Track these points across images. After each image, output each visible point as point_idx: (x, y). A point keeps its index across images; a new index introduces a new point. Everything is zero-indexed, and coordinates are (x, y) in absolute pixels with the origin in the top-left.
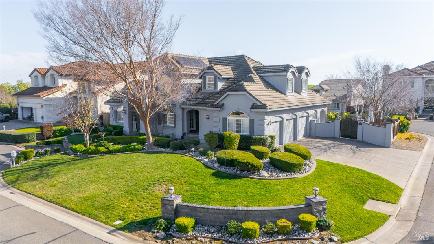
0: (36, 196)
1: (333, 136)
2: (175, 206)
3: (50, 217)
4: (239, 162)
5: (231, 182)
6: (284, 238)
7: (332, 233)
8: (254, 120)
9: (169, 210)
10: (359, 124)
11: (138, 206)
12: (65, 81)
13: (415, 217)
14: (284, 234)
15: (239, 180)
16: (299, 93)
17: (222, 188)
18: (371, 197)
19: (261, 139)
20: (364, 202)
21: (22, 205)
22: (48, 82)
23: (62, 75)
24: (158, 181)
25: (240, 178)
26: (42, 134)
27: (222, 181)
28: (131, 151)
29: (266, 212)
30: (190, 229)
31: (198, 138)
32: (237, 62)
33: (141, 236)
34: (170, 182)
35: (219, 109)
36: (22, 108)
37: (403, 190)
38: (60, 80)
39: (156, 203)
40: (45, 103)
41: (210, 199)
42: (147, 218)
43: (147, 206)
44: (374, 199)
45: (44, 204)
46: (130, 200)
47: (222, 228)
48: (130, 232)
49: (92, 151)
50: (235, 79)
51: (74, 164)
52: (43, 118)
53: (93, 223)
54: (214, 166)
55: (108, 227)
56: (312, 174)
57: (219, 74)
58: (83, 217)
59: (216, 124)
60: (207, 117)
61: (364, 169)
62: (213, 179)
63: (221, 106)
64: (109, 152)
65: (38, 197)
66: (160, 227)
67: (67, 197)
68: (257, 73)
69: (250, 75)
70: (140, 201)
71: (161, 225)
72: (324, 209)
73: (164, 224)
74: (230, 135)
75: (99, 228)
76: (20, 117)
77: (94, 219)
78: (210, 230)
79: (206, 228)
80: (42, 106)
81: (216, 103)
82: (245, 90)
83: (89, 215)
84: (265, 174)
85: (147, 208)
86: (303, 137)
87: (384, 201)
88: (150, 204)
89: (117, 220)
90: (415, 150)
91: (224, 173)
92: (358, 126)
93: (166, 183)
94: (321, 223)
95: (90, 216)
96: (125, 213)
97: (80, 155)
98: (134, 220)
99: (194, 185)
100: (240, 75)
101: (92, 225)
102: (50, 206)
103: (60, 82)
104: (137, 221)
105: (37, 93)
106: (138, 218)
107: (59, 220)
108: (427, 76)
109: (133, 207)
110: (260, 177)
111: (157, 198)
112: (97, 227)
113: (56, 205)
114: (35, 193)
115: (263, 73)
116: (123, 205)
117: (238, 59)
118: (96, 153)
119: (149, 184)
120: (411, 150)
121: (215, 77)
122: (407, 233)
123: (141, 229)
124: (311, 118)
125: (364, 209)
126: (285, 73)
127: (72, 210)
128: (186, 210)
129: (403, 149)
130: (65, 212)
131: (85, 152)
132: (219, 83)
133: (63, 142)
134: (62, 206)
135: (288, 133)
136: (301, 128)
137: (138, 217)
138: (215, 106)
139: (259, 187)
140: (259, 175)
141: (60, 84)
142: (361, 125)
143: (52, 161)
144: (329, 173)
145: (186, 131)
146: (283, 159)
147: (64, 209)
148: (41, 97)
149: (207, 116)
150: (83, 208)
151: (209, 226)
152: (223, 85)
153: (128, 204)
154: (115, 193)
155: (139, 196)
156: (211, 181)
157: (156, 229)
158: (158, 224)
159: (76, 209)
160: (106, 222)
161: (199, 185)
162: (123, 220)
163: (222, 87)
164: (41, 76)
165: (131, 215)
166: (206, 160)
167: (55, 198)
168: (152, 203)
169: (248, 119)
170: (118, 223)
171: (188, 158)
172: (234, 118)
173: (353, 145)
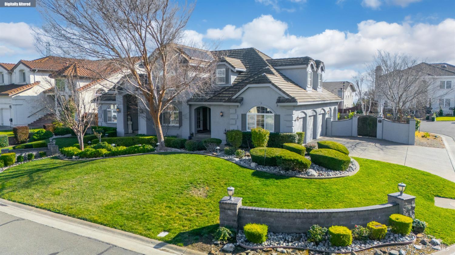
0: (37, 207)
1: (350, 135)
2: (237, 211)
3: (67, 232)
4: (285, 160)
5: (279, 182)
6: (380, 244)
7: (429, 235)
8: (280, 115)
9: (230, 216)
10: (379, 121)
11: (179, 213)
12: (38, 78)
14: (379, 240)
15: (288, 180)
16: (316, 89)
18: (434, 194)
20: (432, 200)
21: (23, 219)
22: (16, 79)
23: (34, 71)
24: (191, 183)
25: (288, 178)
26: (16, 137)
28: (140, 153)
29: (352, 214)
30: (264, 238)
32: (247, 55)
34: (206, 184)
35: (238, 104)
38: (32, 77)
39: (201, 209)
40: (14, 102)
41: (266, 202)
42: (198, 228)
43: (192, 213)
44: (440, 197)
45: (52, 216)
46: (166, 207)
47: (302, 236)
48: (186, 245)
49: (91, 154)
50: (248, 72)
51: (72, 168)
52: (11, 120)
53: (130, 237)
54: (250, 165)
55: (153, 240)
57: (232, 66)
58: (114, 230)
59: (233, 122)
60: (221, 114)
61: (408, 166)
62: (256, 180)
63: (240, 101)
64: (114, 154)
65: (41, 208)
66: (224, 237)
67: (81, 207)
68: (272, 66)
70: (180, 208)
71: (224, 235)
72: (413, 208)
73: (228, 233)
74: (259, 131)
75: (141, 242)
77: (129, 231)
78: (287, 238)
79: (281, 236)
80: (10, 106)
81: (234, 97)
82: (270, 82)
83: (121, 226)
84: (313, 172)
85: (192, 215)
89: (161, 232)
90: (438, 147)
91: (265, 172)
92: (378, 123)
93: (202, 185)
95: (123, 228)
96: (167, 222)
97: (76, 159)
98: (183, 230)
100: (254, 68)
101: (129, 239)
102: (62, 218)
103: (32, 78)
104: (187, 231)
106: (187, 228)
107: (83, 235)
109: (174, 216)
110: (308, 176)
111: (200, 203)
112: (139, 241)
113: (70, 217)
114: (36, 204)
115: (280, 66)
116: (161, 213)
117: (247, 51)
118: (97, 155)
119: (182, 187)
120: (434, 147)
121: (227, 71)
123: (197, 241)
124: (327, 116)
125: (437, 207)
126: (305, 66)
127: (95, 222)
128: (252, 216)
129: (427, 146)
130: (85, 224)
131: (82, 155)
132: (232, 76)
133: (48, 146)
134: (79, 218)
135: (310, 129)
136: (319, 126)
137: (186, 226)
138: (233, 101)
139: (314, 187)
140: (306, 174)
141: (32, 81)
142: (381, 122)
143: (41, 166)
144: (377, 170)
145: (193, 131)
147: (82, 221)
148: (9, 96)
149: (222, 112)
150: (109, 219)
151: (282, 233)
152: (236, 79)
153: (166, 211)
154: (144, 200)
155: (176, 202)
156: (257, 182)
157: (217, 239)
158: (219, 233)
159: (99, 221)
160: (148, 234)
161: (244, 187)
162: (168, 231)
163: (235, 81)
164: (7, 72)
165: (176, 225)
166: (237, 159)
167: (65, 209)
168: (197, 210)
169: (273, 114)
170: (163, 235)
171: (214, 158)
172: (256, 114)
173: (375, 143)
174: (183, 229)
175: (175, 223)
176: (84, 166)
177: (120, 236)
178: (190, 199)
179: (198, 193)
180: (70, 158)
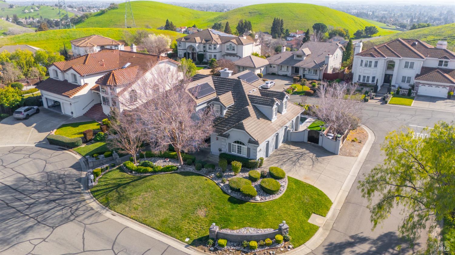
0: (130, 218)
1: (302, 141)
2: (216, 233)
5: (240, 206)
6: (268, 248)
7: (289, 244)
8: (250, 148)
9: (213, 234)
10: (321, 135)
11: (193, 227)
12: (87, 80)
13: (331, 227)
14: (268, 246)
15: (244, 205)
16: (281, 113)
17: (235, 211)
18: (314, 211)
19: (255, 162)
20: (309, 216)
21: (128, 227)
22: (69, 78)
23: (83, 76)
24: (198, 205)
25: (245, 203)
26: (86, 137)
27: (234, 206)
29: (260, 236)
30: (225, 245)
31: (210, 149)
32: (236, 87)
33: (202, 249)
34: (205, 207)
35: (227, 138)
36: (47, 99)
37: (332, 203)
38: (82, 80)
40: (73, 101)
42: (201, 237)
44: (315, 213)
45: (139, 225)
48: (196, 247)
50: (235, 106)
51: (137, 185)
52: (72, 113)
53: (175, 240)
54: (228, 191)
55: (184, 243)
56: (285, 194)
57: (225, 106)
58: (167, 235)
59: (224, 146)
61: (315, 186)
62: (229, 204)
63: (227, 136)
64: (155, 172)
65: (132, 219)
67: (150, 220)
68: (252, 103)
69: (246, 107)
70: (193, 223)
71: (211, 243)
72: (287, 231)
74: (236, 165)
75: (179, 243)
76: (45, 106)
77: (173, 237)
79: (232, 245)
80: (71, 104)
81: (224, 133)
82: (245, 130)
83: (170, 234)
84: (258, 198)
85: (199, 229)
86: (282, 143)
87: (320, 215)
88: (199, 226)
89: (186, 238)
90: (353, 156)
91: (235, 198)
93: (203, 207)
94: (285, 238)
95: (171, 235)
96: (188, 232)
99: (219, 209)
100: (239, 103)
105: (64, 92)
106: (196, 237)
107: (156, 239)
108: (388, 58)
109: (191, 229)
110: (255, 201)
113: (147, 226)
114: (129, 215)
115: (256, 103)
116: (185, 227)
117: (236, 83)
118: (146, 172)
119: (194, 208)
120: (351, 156)
121: (221, 107)
122: (324, 240)
123: (200, 244)
124: (288, 129)
125: (308, 222)
126: (271, 107)
127: (158, 230)
129: (346, 155)
130: (155, 231)
131: (138, 171)
132: (224, 111)
133: (113, 156)
134: (151, 227)
135: (272, 146)
136: (281, 138)
138: (223, 136)
139: (255, 210)
140: (255, 199)
141: (82, 84)
143: (119, 180)
144: (294, 192)
146: (268, 188)
147: (153, 229)
148: (70, 99)
149: (217, 138)
150: (164, 229)
151: (233, 242)
152: (227, 111)
153: (188, 226)
154: (178, 217)
155: (191, 219)
156: (229, 206)
157: (208, 244)
158: (209, 242)
159: (161, 230)
160: (182, 240)
161: (223, 210)
162: (189, 238)
163: (226, 113)
164: (60, 71)
165: (192, 234)
166: (222, 185)
167: (144, 221)
168: (201, 226)
169: (246, 147)
170: (187, 240)
171: (210, 182)
172: (237, 145)
173: (314, 153)
174: (195, 237)
175: (192, 233)
176: (141, 184)
177: (170, 240)
178: (198, 217)
179: (201, 213)
180: (131, 172)
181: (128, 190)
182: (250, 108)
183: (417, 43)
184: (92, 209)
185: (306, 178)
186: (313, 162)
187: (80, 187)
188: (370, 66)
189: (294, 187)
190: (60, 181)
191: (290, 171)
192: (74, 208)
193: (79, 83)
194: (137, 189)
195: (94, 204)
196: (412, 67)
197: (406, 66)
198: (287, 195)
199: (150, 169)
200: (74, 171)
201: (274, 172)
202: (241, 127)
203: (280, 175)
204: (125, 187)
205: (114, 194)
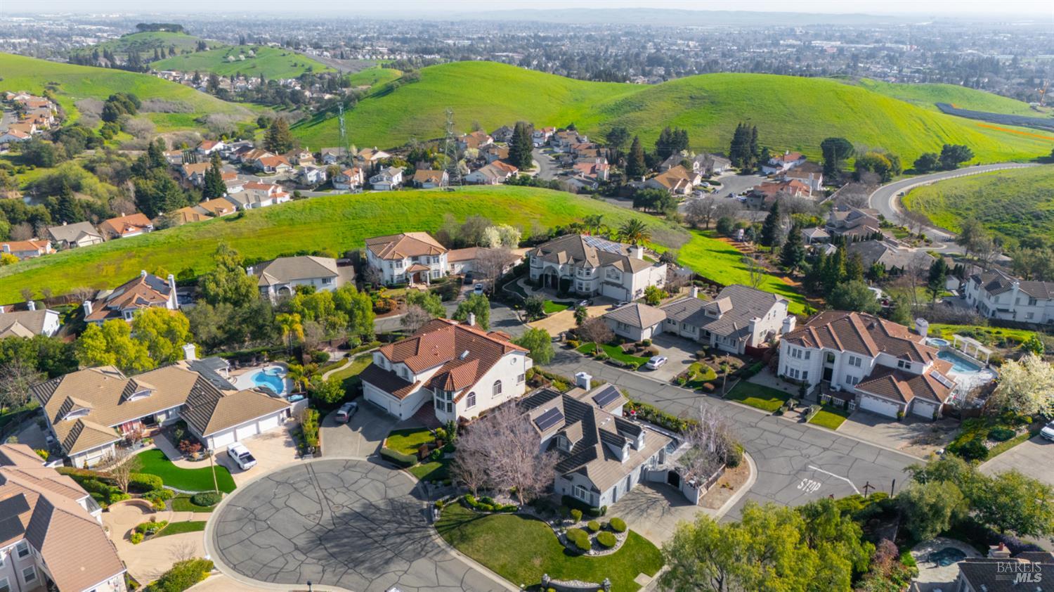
0: (473, 559)
1: (661, 483)
2: (547, 582)
5: (573, 559)
8: (592, 496)
11: (529, 575)
12: (419, 377)
15: (577, 558)
16: (635, 450)
17: (568, 563)
18: (643, 571)
19: (597, 511)
20: (636, 575)
21: (473, 568)
22: (399, 372)
24: (535, 554)
25: (578, 556)
27: (568, 558)
36: (369, 390)
38: (413, 376)
42: (534, 584)
44: (643, 573)
46: (524, 569)
50: (584, 442)
51: (478, 525)
52: (401, 415)
54: (564, 542)
56: (620, 550)
63: (571, 479)
64: (495, 511)
68: (601, 441)
69: (595, 447)
70: (529, 571)
72: (609, 587)
74: (577, 512)
76: (366, 397)
80: (400, 405)
81: (568, 475)
82: (588, 477)
83: (508, 579)
84: (592, 552)
86: (636, 485)
87: (647, 575)
88: (534, 574)
90: (714, 509)
91: (569, 550)
93: (539, 556)
96: (524, 579)
99: (553, 560)
104: (531, 585)
105: (394, 391)
108: (826, 348)
115: (606, 441)
118: (486, 509)
119: (530, 557)
120: (711, 508)
121: (568, 442)
124: (646, 467)
125: (633, 581)
126: (622, 446)
127: (498, 574)
129: (705, 506)
130: (495, 575)
131: (478, 508)
134: (492, 570)
135: (622, 490)
139: (586, 564)
140: (588, 553)
141: (415, 382)
143: (459, 516)
144: (631, 549)
146: (604, 542)
150: (503, 574)
152: (574, 447)
153: (524, 572)
154: (515, 564)
155: (528, 567)
156: (563, 557)
159: (500, 574)
161: (557, 561)
162: (524, 584)
163: (573, 449)
166: (560, 534)
167: (485, 564)
169: (589, 494)
170: (523, 586)
171: (549, 529)
172: (580, 489)
173: (669, 501)
176: (482, 524)
178: (533, 566)
179: (537, 562)
180: (472, 508)
181: (469, 529)
182: (599, 447)
183: (875, 324)
184: (439, 547)
185: (647, 534)
186: (663, 513)
187: (424, 521)
188: (799, 357)
189: (632, 542)
190: (404, 511)
191: (633, 522)
192: (423, 543)
193: (410, 380)
194: (479, 529)
195: (439, 541)
196: (858, 364)
197: (851, 362)
198: (621, 552)
199: (491, 507)
200: (415, 500)
201: (614, 525)
202: (584, 472)
203: (620, 529)
204: (466, 526)
205: (456, 532)
